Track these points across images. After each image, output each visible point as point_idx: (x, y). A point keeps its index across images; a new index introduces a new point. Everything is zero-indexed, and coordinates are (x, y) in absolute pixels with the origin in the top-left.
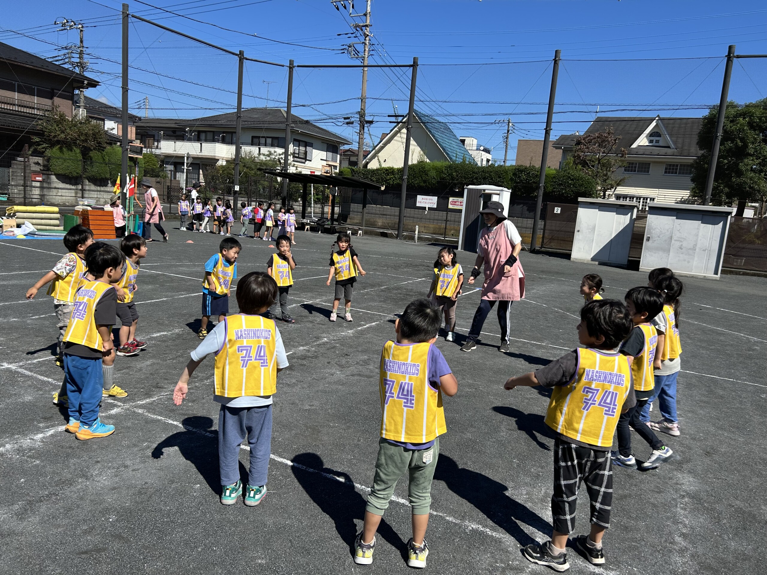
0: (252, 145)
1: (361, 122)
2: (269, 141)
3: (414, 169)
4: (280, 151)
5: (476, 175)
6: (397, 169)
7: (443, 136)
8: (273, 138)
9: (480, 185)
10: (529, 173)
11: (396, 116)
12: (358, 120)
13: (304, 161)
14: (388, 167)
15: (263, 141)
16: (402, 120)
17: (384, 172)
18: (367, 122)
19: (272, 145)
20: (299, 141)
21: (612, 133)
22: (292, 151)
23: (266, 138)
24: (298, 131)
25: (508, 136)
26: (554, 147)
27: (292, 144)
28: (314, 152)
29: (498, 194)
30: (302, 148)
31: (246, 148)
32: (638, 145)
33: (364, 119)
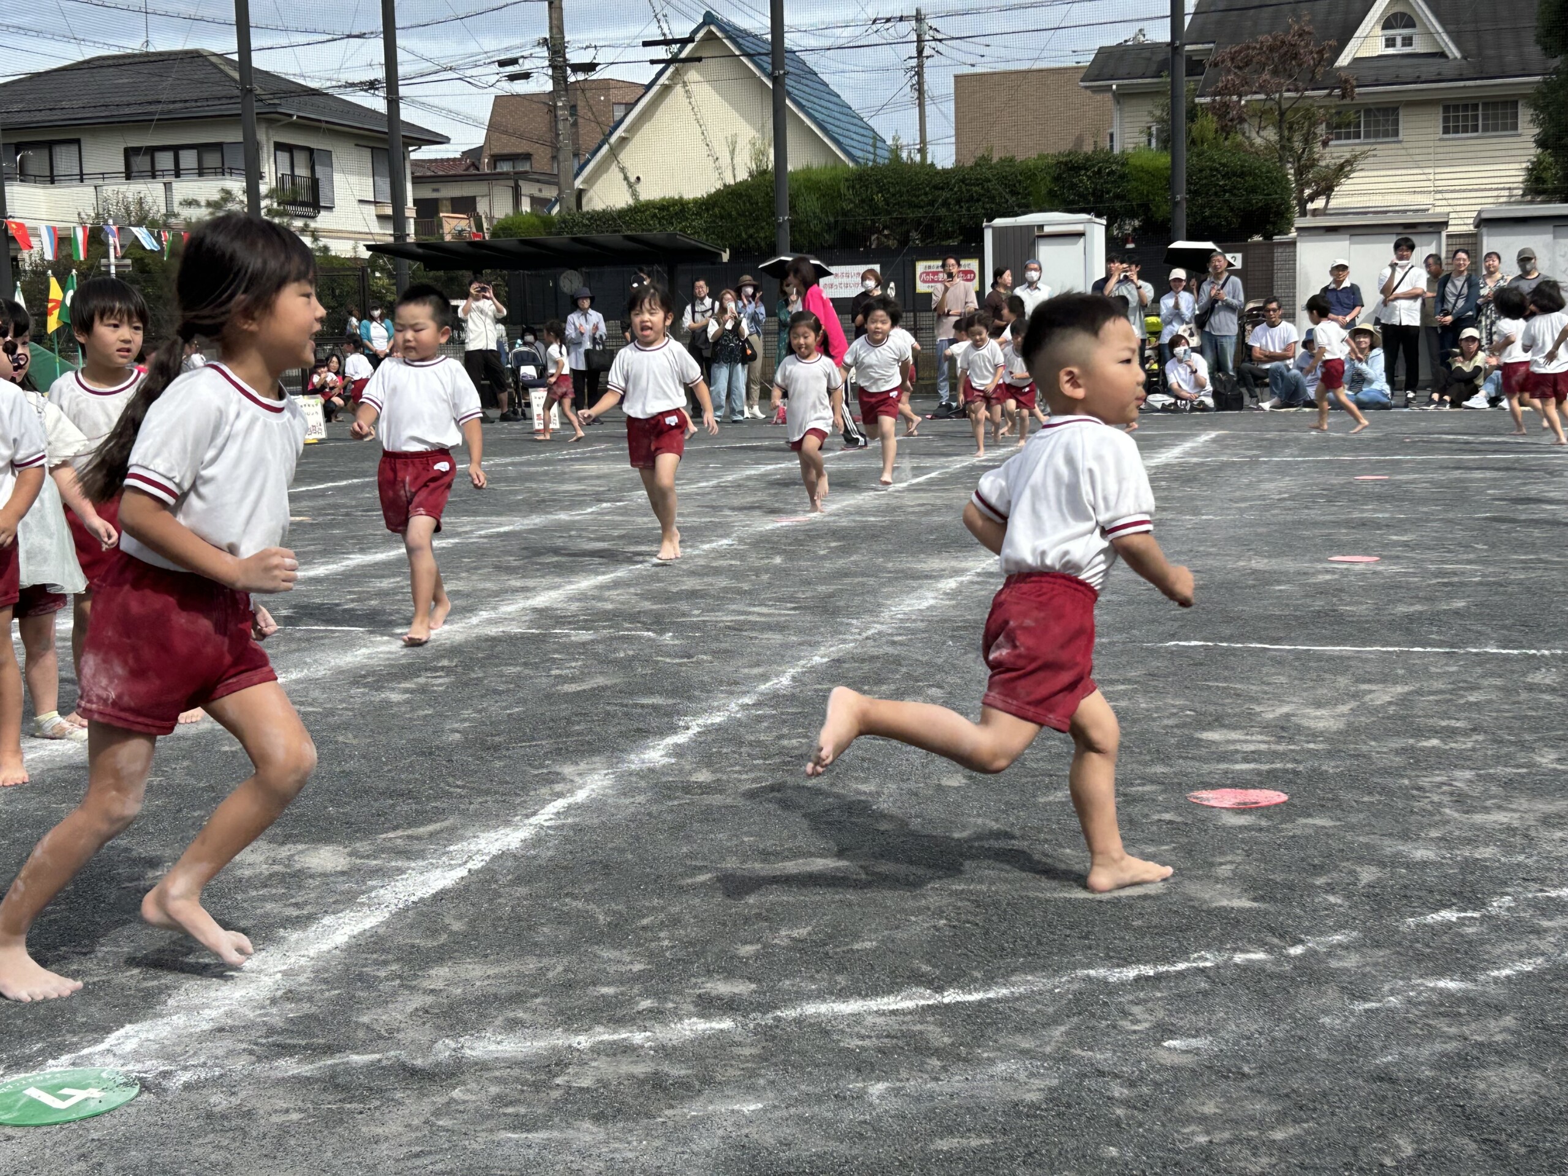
0: (129, 175)
1: (552, 66)
2: (189, 159)
3: (750, 197)
4: (237, 185)
5: (945, 194)
6: (695, 201)
7: (799, 86)
8: (201, 148)
9: (1024, 213)
10: (1100, 170)
11: (666, 42)
12: (547, 63)
13: (309, 211)
14: (664, 199)
15: (165, 161)
16: (680, 51)
17: (655, 215)
18: (577, 68)
19: (201, 172)
20: (289, 149)
21: (1309, 33)
22: (274, 184)
23: (176, 149)
24: (291, 116)
25: (920, 66)
26: (1086, 88)
27: (272, 159)
28: (337, 177)
29: (1081, 235)
30: (302, 171)
31: (123, 188)
32: (1358, 55)
33: (565, 60)
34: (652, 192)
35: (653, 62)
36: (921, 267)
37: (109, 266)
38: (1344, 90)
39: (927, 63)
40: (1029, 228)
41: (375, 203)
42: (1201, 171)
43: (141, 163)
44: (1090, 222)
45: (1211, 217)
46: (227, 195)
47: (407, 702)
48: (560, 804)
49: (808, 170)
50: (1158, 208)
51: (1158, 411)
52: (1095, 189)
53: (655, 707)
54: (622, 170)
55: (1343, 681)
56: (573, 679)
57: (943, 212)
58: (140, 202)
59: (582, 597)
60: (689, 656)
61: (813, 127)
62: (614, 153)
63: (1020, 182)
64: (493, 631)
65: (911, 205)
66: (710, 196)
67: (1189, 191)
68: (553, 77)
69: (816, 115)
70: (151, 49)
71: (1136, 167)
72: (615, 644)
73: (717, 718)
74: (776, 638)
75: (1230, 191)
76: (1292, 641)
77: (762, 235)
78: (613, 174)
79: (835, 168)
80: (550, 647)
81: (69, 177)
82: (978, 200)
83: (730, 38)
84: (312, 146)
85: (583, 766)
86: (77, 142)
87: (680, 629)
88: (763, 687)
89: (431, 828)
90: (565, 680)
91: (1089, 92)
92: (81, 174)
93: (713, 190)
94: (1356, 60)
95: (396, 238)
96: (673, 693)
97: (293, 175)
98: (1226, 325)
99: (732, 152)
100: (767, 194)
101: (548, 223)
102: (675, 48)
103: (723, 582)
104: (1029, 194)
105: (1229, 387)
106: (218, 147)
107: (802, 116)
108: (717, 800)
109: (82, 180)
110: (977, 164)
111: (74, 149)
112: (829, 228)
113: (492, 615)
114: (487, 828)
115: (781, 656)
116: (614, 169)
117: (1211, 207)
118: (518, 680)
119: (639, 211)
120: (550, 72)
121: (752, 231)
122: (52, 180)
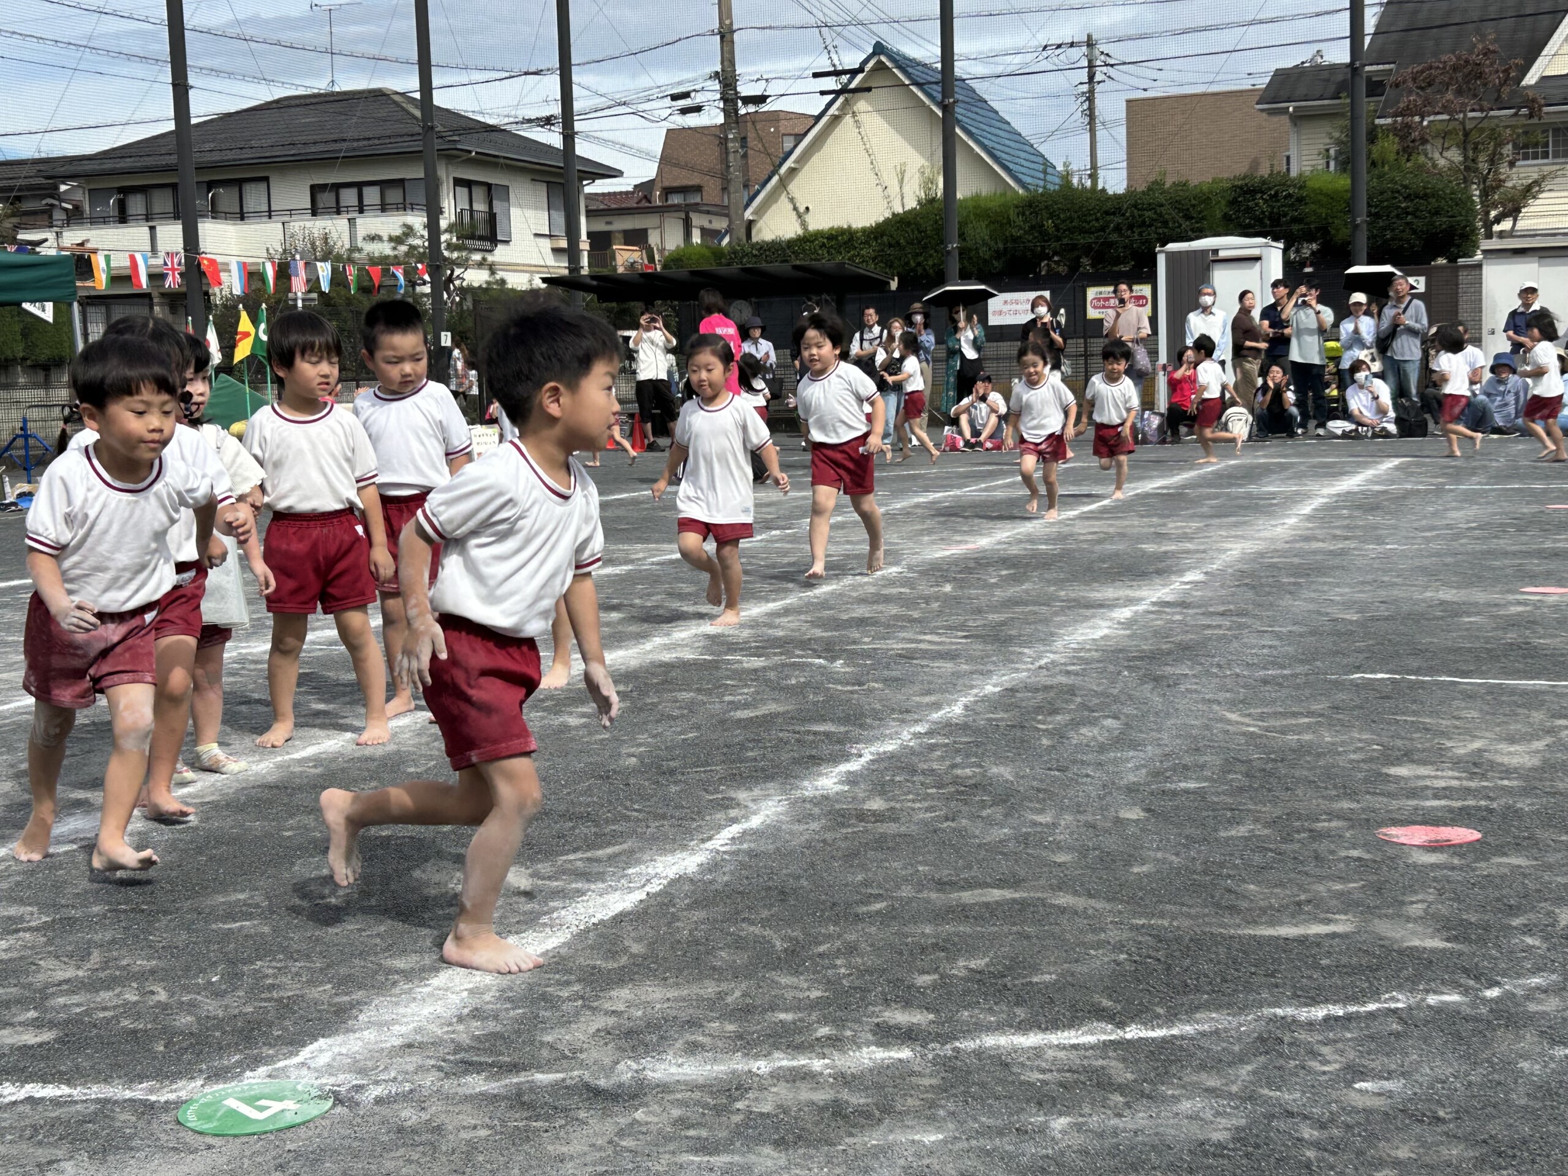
0: (314, 213)
1: (723, 98)
2: (372, 195)
4: (418, 220)
5: (1118, 219)
6: (864, 230)
7: (970, 114)
8: (384, 185)
9: (1198, 238)
10: (1276, 193)
11: (837, 73)
12: (718, 96)
13: (487, 245)
14: (832, 229)
15: (349, 197)
16: (850, 81)
18: (748, 100)
19: (384, 208)
20: (468, 184)
21: (1494, 52)
22: (453, 218)
23: (360, 186)
24: (470, 152)
25: (1092, 91)
26: (1262, 110)
27: (451, 195)
28: (515, 212)
29: (1257, 259)
30: (480, 206)
31: (308, 224)
32: (1547, 73)
33: (737, 93)
34: (819, 222)
35: (823, 93)
36: (1092, 293)
37: (295, 300)
38: (1531, 109)
39: (1098, 88)
40: (1204, 253)
41: (550, 236)
42: (1382, 193)
43: (326, 199)
44: (1267, 246)
45: (1393, 239)
46: (409, 231)
47: (585, 726)
48: (735, 830)
49: (976, 198)
50: (1338, 230)
51: (1337, 437)
52: (1271, 213)
53: (827, 734)
54: (792, 200)
55: (1537, 716)
56: (746, 706)
57: (1114, 237)
58: (326, 239)
59: (754, 624)
60: (860, 684)
61: (983, 155)
62: (783, 184)
63: (1194, 206)
64: (667, 657)
65: (1083, 231)
66: (878, 225)
67: (1369, 214)
68: (724, 110)
69: (986, 142)
70: (337, 89)
71: (1314, 190)
72: (786, 671)
73: (890, 746)
74: (948, 666)
75: (1413, 214)
76: (1482, 674)
77: (930, 263)
78: (783, 203)
79: (1004, 194)
80: (722, 673)
81: (258, 214)
82: (1150, 225)
83: (899, 67)
84: (490, 181)
85: (757, 792)
86: (266, 179)
87: (851, 657)
88: (936, 716)
89: (610, 850)
90: (736, 706)
91: (1264, 115)
92: (270, 211)
93: (881, 219)
94: (1544, 79)
95: (571, 270)
96: (846, 720)
97: (471, 210)
98: (1408, 350)
99: (901, 182)
100: (936, 222)
101: (718, 254)
102: (845, 78)
103: (893, 610)
104: (1203, 218)
105: (1412, 414)
106: (400, 183)
107: (971, 143)
108: (891, 828)
109: (270, 217)
110: (1150, 189)
111: (263, 186)
112: (998, 255)
113: (665, 640)
114: (663, 851)
115: (952, 686)
116: (783, 198)
117: (1393, 230)
118: (691, 706)
119: (808, 241)
120: (721, 105)
121: (921, 259)
122: (242, 216)
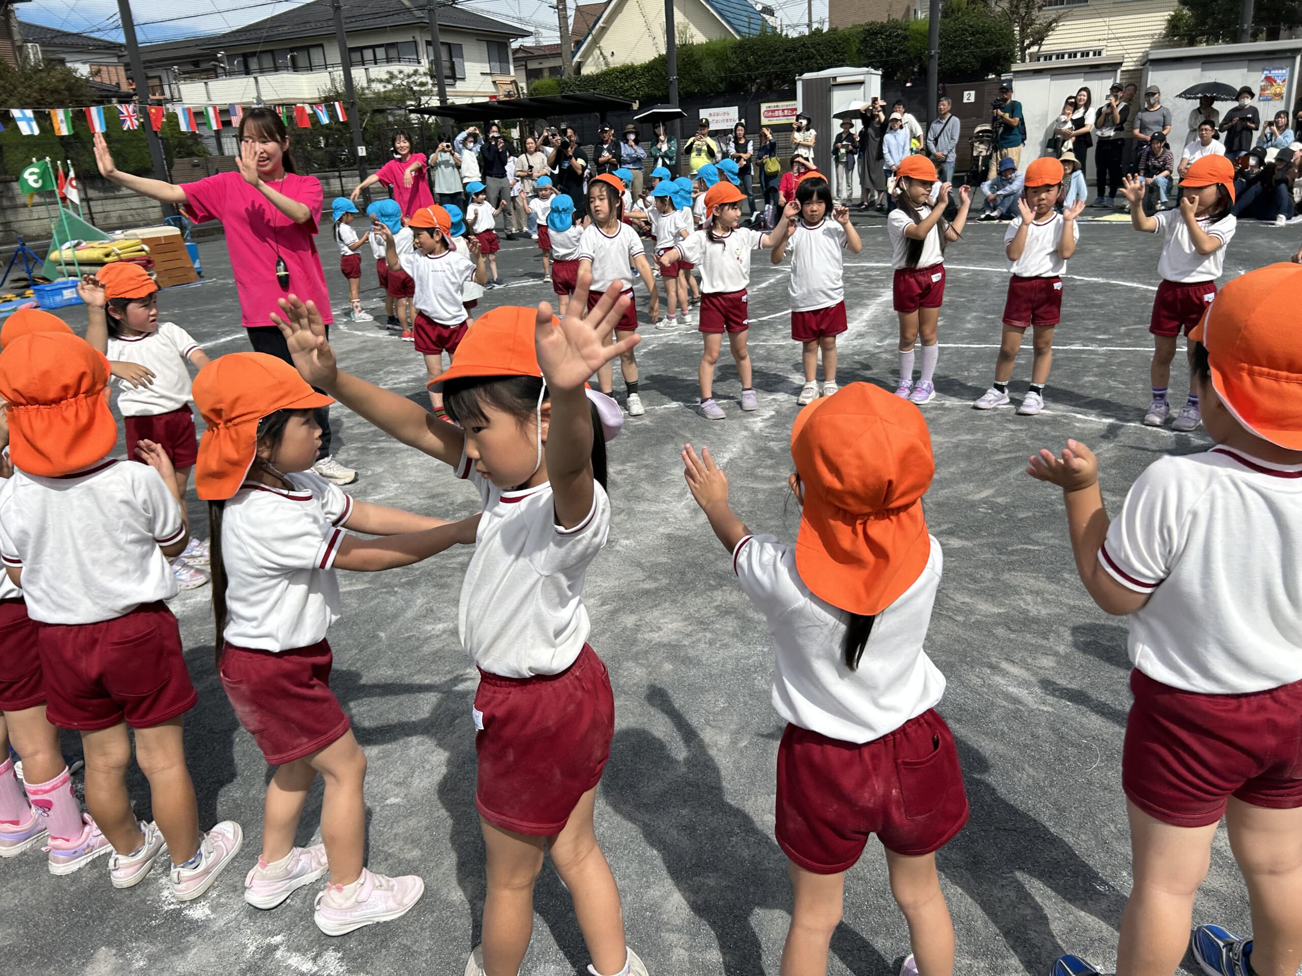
2: (381, 53)
8: (387, 46)
9: (825, 69)
10: (890, 34)
13: (452, 81)
15: (368, 54)
17: (617, 77)
19: (389, 60)
22: (427, 66)
27: (425, 51)
29: (862, 83)
30: (444, 58)
34: (616, 61)
36: (764, 107)
40: (827, 79)
43: (355, 57)
44: (871, 73)
52: (887, 48)
54: (600, 50)
62: (596, 38)
63: (839, 44)
66: (649, 63)
71: (913, 31)
75: (974, 45)
78: (596, 52)
81: (320, 67)
84: (449, 42)
86: (321, 46)
92: (326, 65)
93: (651, 59)
97: (438, 61)
104: (845, 52)
106: (396, 45)
109: (325, 69)
111: (320, 49)
119: (609, 74)
122: (310, 68)
